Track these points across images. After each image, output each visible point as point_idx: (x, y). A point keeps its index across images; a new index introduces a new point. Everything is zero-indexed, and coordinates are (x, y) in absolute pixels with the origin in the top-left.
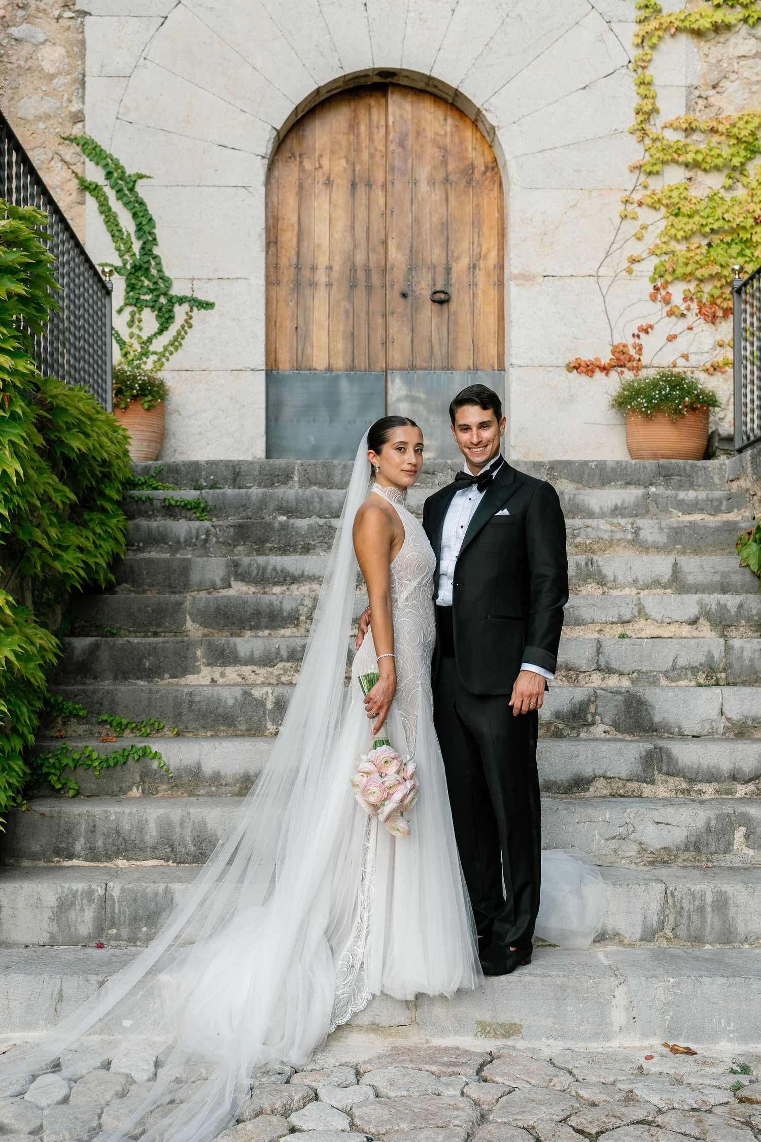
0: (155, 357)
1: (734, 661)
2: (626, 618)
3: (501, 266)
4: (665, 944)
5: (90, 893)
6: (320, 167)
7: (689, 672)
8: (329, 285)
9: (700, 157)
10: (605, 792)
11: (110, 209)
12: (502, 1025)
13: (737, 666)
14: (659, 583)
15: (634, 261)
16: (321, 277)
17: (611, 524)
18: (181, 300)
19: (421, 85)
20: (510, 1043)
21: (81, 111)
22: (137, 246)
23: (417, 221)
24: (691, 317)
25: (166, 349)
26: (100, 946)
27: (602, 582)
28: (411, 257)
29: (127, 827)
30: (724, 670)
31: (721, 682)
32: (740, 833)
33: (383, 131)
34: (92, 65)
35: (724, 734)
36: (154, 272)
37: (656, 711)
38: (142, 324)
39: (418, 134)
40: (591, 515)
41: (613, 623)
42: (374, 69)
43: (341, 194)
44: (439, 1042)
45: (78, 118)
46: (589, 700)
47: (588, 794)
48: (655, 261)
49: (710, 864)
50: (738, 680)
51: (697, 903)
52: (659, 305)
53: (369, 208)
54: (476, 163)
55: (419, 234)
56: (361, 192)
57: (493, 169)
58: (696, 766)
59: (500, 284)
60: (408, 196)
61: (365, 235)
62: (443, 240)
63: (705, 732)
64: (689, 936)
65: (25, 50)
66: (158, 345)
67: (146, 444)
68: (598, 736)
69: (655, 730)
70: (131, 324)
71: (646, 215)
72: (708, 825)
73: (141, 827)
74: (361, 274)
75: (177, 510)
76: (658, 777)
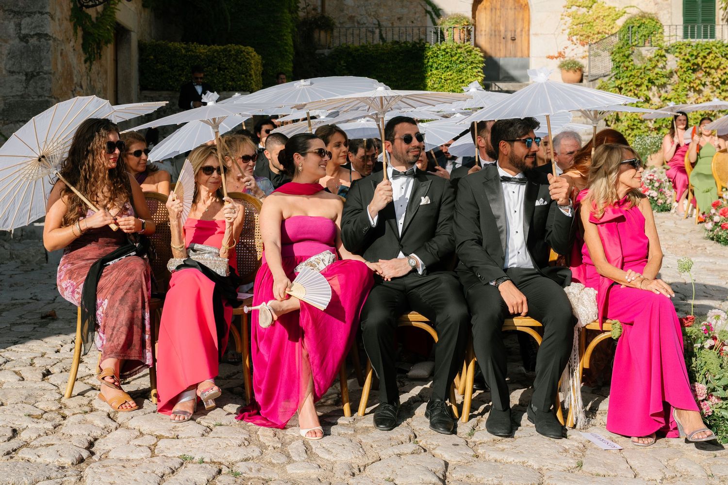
3: (529, 30)
8: (485, 35)
9: (580, 4)
15: (563, 30)
16: (483, 33)
23: (507, 19)
24: (578, 45)
28: (506, 28)
43: (488, 12)
48: (569, 30)
52: (570, 41)
53: (495, 15)
54: (523, 3)
55: (508, 22)
56: (494, 10)
57: (527, 5)
59: (529, 35)
60: (505, 13)
61: (494, 22)
62: (514, 24)
71: (567, 18)
74: (493, 32)
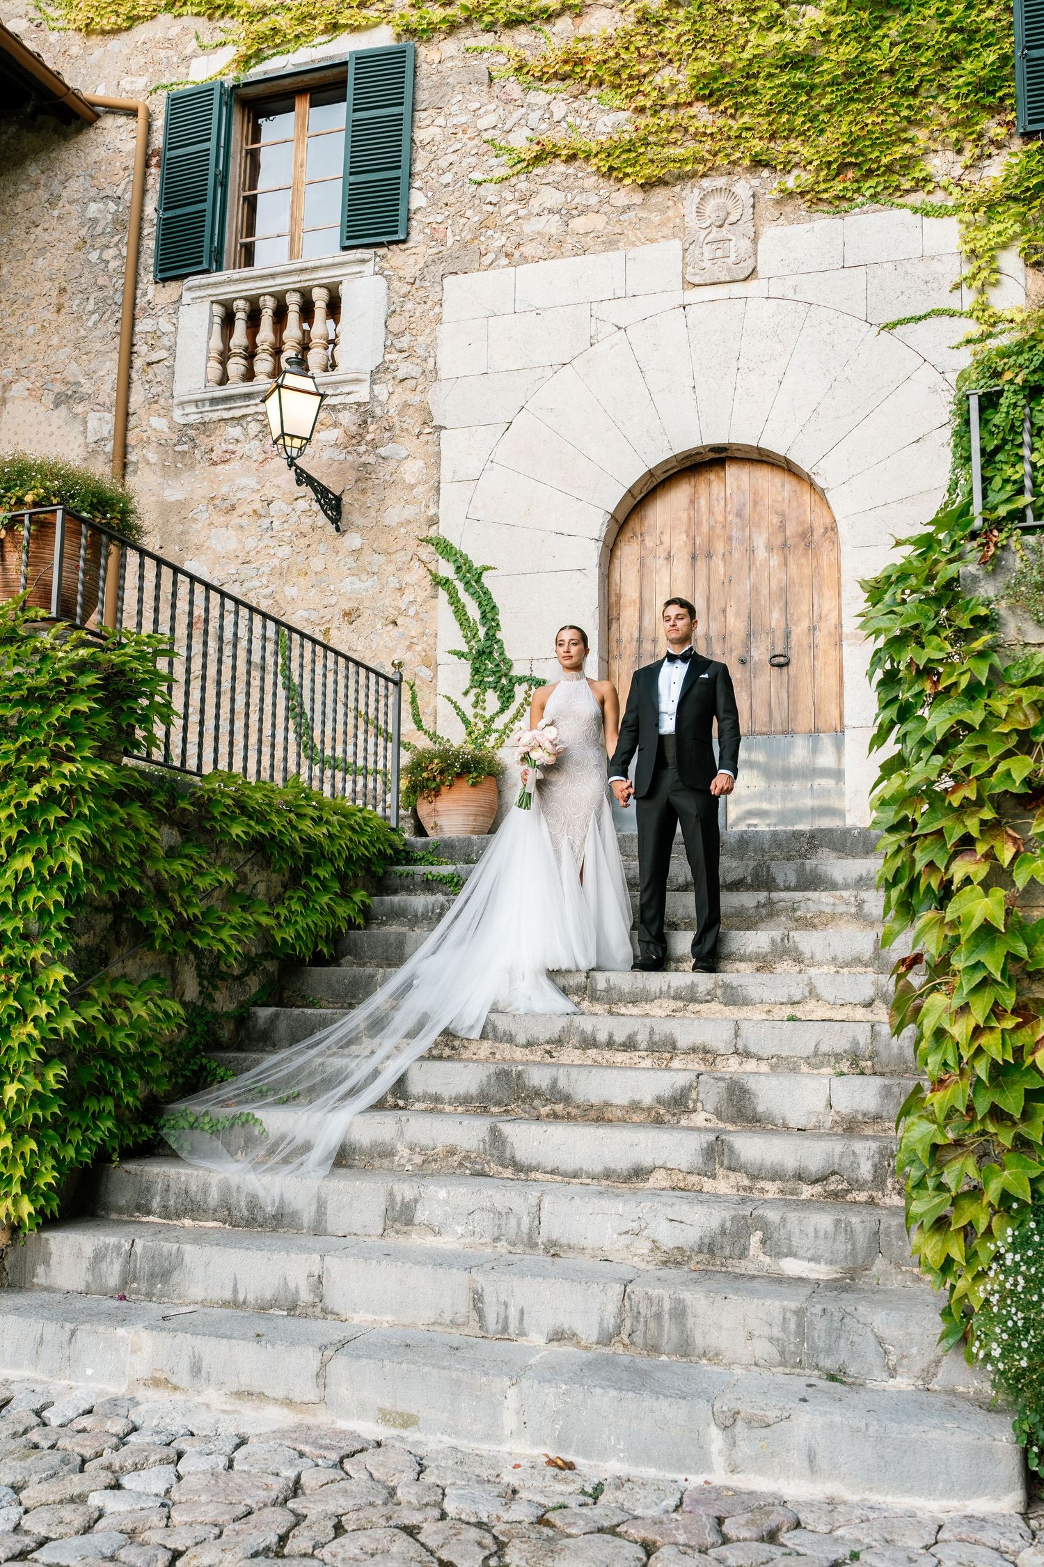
0: (496, 735)
1: (881, 1049)
2: (796, 999)
3: (839, 626)
4: (620, 1350)
5: (118, 1247)
6: (661, 543)
7: (832, 1060)
10: (666, 1184)
11: (459, 601)
12: (401, 1415)
13: (884, 1055)
14: (860, 961)
17: (834, 897)
18: (521, 680)
19: (756, 456)
20: (405, 1433)
21: (436, 515)
22: (482, 632)
23: (755, 590)
25: (506, 727)
26: (123, 1298)
27: (799, 960)
28: (749, 624)
29: (194, 1188)
30: (871, 1058)
31: (867, 1071)
32: (756, 1237)
33: (722, 503)
34: (446, 473)
35: (832, 1128)
36: (496, 655)
37: (760, 1100)
38: (485, 705)
39: (756, 503)
40: (833, 886)
41: (782, 1004)
42: (703, 447)
43: (681, 566)
44: (343, 1424)
45: (433, 521)
46: (691, 1086)
47: (647, 1185)
49: (724, 1269)
50: (887, 1070)
51: (654, 1309)
53: (709, 578)
54: (815, 525)
55: (758, 600)
56: (701, 564)
57: (832, 529)
58: (759, 1162)
59: (839, 643)
60: (746, 564)
61: (705, 605)
62: (782, 604)
63: (810, 1126)
64: (646, 1345)
65: (392, 464)
66: (499, 724)
67: (472, 818)
68: (698, 1124)
69: (758, 1121)
70: (476, 703)
72: (722, 1226)
73: (205, 1190)
75: (434, 885)
76: (720, 1172)
